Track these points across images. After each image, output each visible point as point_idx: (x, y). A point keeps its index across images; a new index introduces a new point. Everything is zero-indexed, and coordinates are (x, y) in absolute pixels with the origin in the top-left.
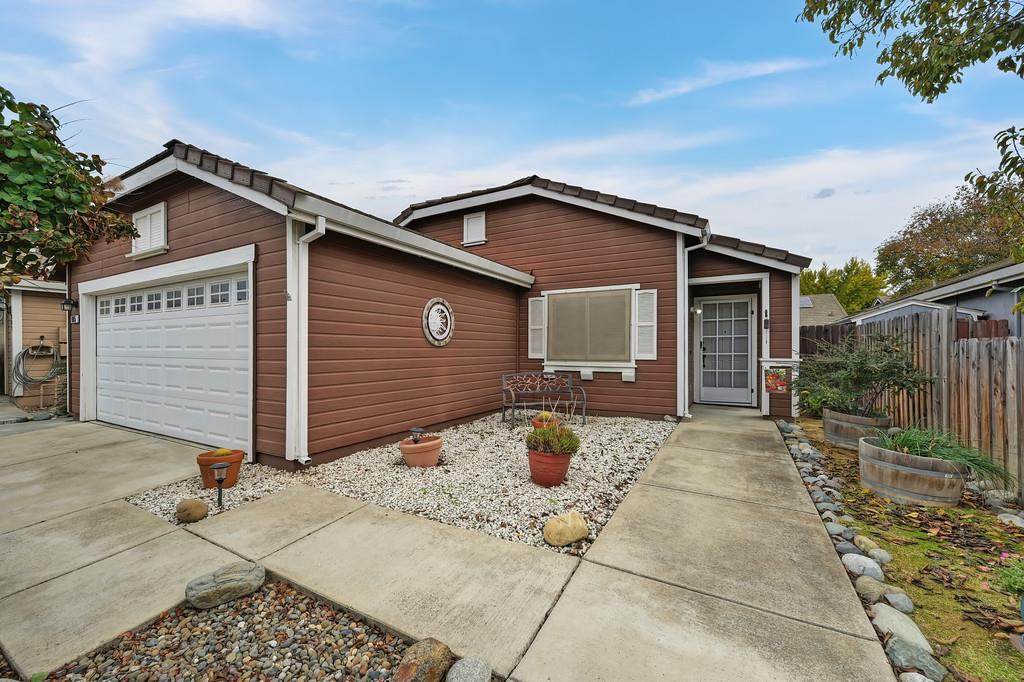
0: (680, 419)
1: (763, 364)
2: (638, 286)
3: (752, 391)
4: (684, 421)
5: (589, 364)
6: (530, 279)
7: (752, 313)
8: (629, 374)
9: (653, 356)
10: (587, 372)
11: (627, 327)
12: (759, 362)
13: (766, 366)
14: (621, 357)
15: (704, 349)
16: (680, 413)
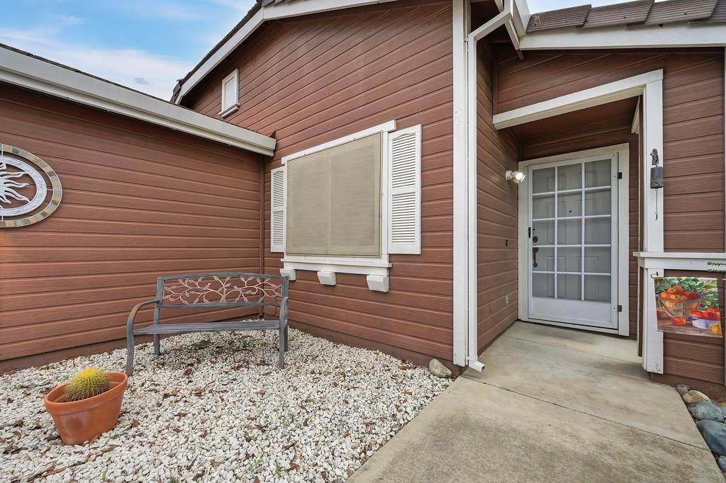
0: (458, 371)
1: (647, 264)
2: (391, 125)
3: (620, 309)
4: (467, 376)
5: (329, 260)
6: (271, 143)
7: (620, 176)
8: (377, 278)
9: (414, 247)
10: (326, 274)
11: (376, 198)
12: (633, 261)
13: (653, 269)
14: (369, 249)
15: (535, 240)
16: (459, 360)
